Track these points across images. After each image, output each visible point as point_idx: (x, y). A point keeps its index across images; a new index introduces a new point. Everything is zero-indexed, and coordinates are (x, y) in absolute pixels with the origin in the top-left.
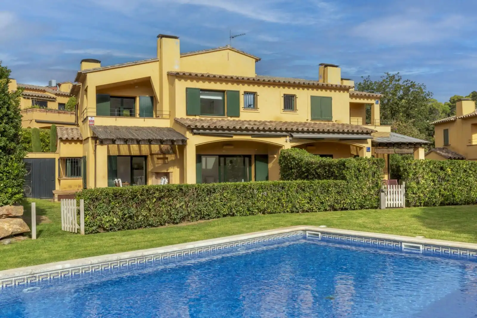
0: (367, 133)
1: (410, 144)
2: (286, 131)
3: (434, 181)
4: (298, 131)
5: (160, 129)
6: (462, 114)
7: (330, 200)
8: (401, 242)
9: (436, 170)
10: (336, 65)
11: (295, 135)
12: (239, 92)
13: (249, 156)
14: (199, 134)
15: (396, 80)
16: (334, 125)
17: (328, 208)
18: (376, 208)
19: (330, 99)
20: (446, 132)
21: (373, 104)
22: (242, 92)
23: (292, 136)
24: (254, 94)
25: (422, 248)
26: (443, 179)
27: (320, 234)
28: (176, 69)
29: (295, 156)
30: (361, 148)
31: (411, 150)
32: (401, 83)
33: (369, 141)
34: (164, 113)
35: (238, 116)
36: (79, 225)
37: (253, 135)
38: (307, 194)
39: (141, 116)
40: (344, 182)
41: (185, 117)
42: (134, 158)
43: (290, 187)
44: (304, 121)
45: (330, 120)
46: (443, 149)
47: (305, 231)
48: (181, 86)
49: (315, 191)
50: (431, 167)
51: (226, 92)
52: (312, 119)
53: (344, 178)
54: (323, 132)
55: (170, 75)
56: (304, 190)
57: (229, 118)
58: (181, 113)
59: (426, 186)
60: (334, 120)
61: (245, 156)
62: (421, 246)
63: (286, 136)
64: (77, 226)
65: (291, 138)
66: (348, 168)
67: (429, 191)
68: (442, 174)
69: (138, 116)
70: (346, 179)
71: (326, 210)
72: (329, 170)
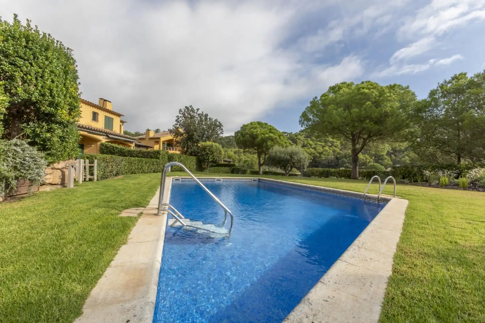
6: (149, 136)
7: (154, 168)
8: (215, 178)
23: (107, 136)
27: (180, 179)
33: (134, 143)
44: (101, 128)
47: (173, 178)
52: (105, 128)
56: (146, 163)
60: (113, 130)
63: (103, 135)
64: (89, 176)
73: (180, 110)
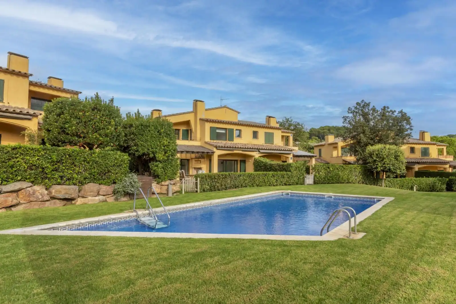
0: (291, 151)
1: (309, 156)
2: (257, 149)
3: (325, 173)
4: (262, 149)
5: (196, 146)
6: (328, 142)
7: (284, 181)
8: (325, 195)
9: (326, 168)
10: (273, 116)
11: (261, 151)
12: (233, 129)
13: (237, 161)
14: (220, 149)
15: (290, 121)
16: (276, 146)
17: (283, 184)
18: (302, 184)
19: (273, 133)
20: (320, 150)
21: (289, 136)
22: (235, 130)
23: (259, 151)
24: (240, 130)
25: (333, 197)
26: (329, 172)
27: (289, 193)
28: (203, 117)
29: (263, 161)
30: (288, 157)
31: (309, 159)
32: (292, 123)
33: (292, 154)
34: (198, 138)
35: (233, 140)
36: (197, 188)
37: (242, 151)
38: (276, 178)
39: (183, 139)
40: (290, 173)
41: (210, 141)
42: (183, 160)
43: (269, 175)
44: (261, 144)
45: (273, 144)
46: (319, 158)
47: (283, 192)
48: (208, 126)
49: (279, 176)
50: (324, 167)
51: (227, 130)
52: (265, 143)
53: (290, 171)
54: (273, 150)
55: (201, 119)
56: (274, 176)
57: (229, 142)
58: (207, 139)
59: (322, 175)
60: (274, 144)
61: (235, 160)
62: (333, 196)
63: (256, 151)
64: (195, 189)
65: (259, 152)
66: (292, 167)
67: (323, 178)
68: (328, 170)
69: (181, 139)
70: (291, 172)
71: (283, 185)
72: (282, 168)
73: (349, 109)
